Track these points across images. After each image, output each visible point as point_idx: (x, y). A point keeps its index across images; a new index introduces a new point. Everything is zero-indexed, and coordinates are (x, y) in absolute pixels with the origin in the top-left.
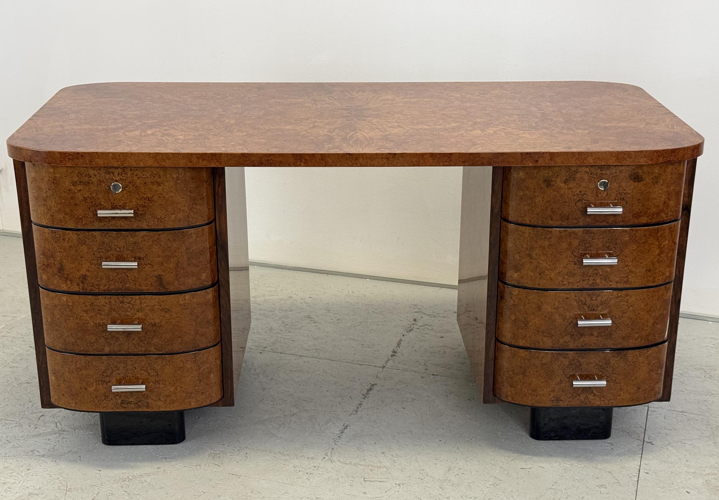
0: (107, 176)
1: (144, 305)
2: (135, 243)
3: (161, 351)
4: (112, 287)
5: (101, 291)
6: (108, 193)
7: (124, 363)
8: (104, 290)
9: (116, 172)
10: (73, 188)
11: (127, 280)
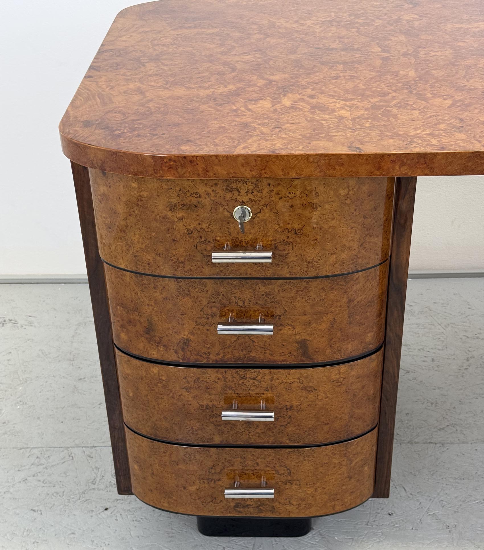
0: (228, 195)
1: (276, 383)
2: (268, 294)
3: (298, 442)
4: (228, 356)
5: (211, 362)
6: (228, 223)
7: (241, 457)
8: (216, 361)
9: (243, 189)
10: (169, 214)
11: (252, 347)
